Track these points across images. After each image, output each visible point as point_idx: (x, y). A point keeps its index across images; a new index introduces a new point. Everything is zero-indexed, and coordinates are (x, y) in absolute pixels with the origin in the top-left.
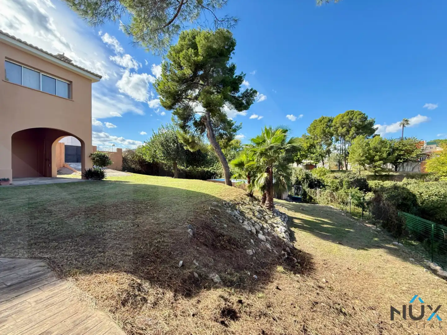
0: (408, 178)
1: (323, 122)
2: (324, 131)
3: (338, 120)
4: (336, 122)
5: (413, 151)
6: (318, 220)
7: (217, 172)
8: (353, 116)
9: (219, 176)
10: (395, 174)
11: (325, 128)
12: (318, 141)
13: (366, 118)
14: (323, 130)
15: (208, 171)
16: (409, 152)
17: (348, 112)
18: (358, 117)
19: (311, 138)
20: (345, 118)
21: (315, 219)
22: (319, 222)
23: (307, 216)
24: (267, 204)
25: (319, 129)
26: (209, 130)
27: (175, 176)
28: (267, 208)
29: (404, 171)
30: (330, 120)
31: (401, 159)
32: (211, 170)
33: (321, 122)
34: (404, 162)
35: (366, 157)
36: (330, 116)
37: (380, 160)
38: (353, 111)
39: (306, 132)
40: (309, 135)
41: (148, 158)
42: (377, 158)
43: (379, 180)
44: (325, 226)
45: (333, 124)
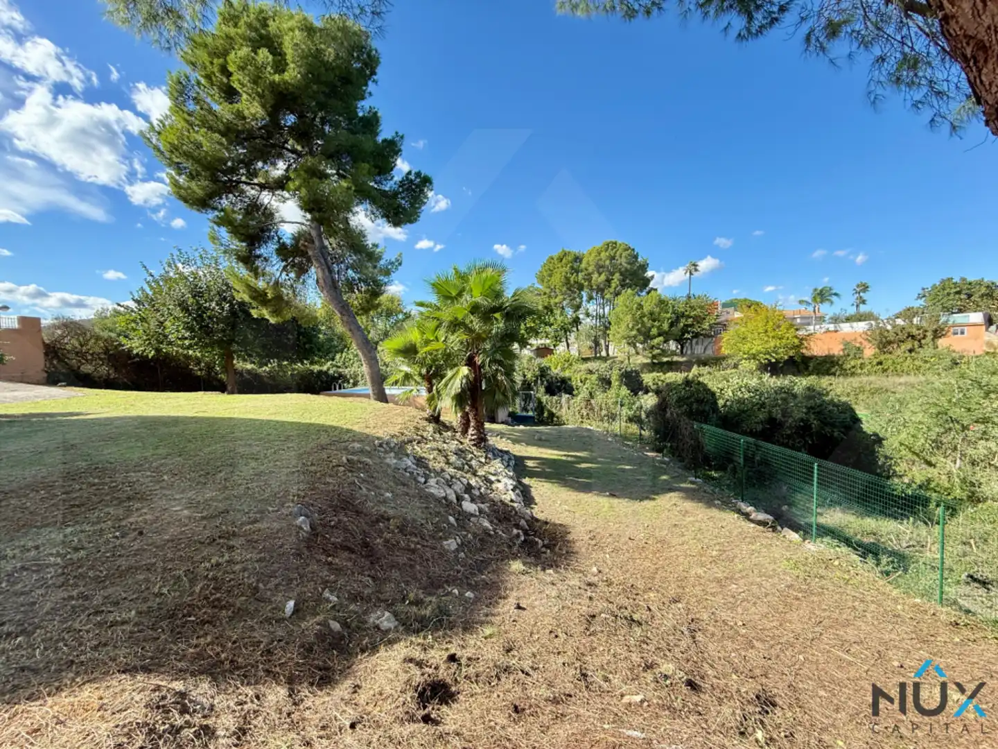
0: (699, 366)
1: (564, 260)
2: (567, 279)
3: (591, 259)
4: (588, 263)
5: (704, 319)
6: (568, 456)
7: (346, 371)
8: (616, 253)
9: (351, 381)
10: (681, 359)
11: (569, 275)
12: (557, 300)
13: (636, 257)
14: (566, 277)
15: (321, 371)
16: (699, 320)
17: (608, 245)
18: (624, 255)
19: (545, 294)
20: (603, 254)
21: (565, 455)
22: (572, 459)
23: (550, 451)
24: (472, 435)
25: (558, 276)
26: (323, 270)
27: (229, 388)
28: (473, 443)
29: (693, 353)
30: (578, 259)
31: (688, 333)
32: (328, 369)
33: (561, 261)
34: (693, 337)
35: (638, 330)
36: (575, 250)
37: (660, 335)
38: (616, 243)
39: (535, 281)
40: (541, 287)
41: (136, 345)
42: (654, 331)
43: (658, 372)
44: (583, 465)
45: (583, 265)
